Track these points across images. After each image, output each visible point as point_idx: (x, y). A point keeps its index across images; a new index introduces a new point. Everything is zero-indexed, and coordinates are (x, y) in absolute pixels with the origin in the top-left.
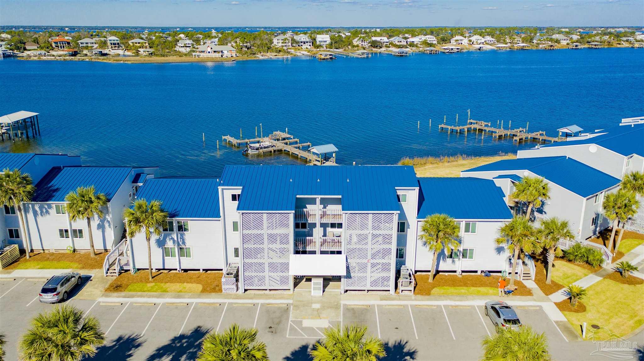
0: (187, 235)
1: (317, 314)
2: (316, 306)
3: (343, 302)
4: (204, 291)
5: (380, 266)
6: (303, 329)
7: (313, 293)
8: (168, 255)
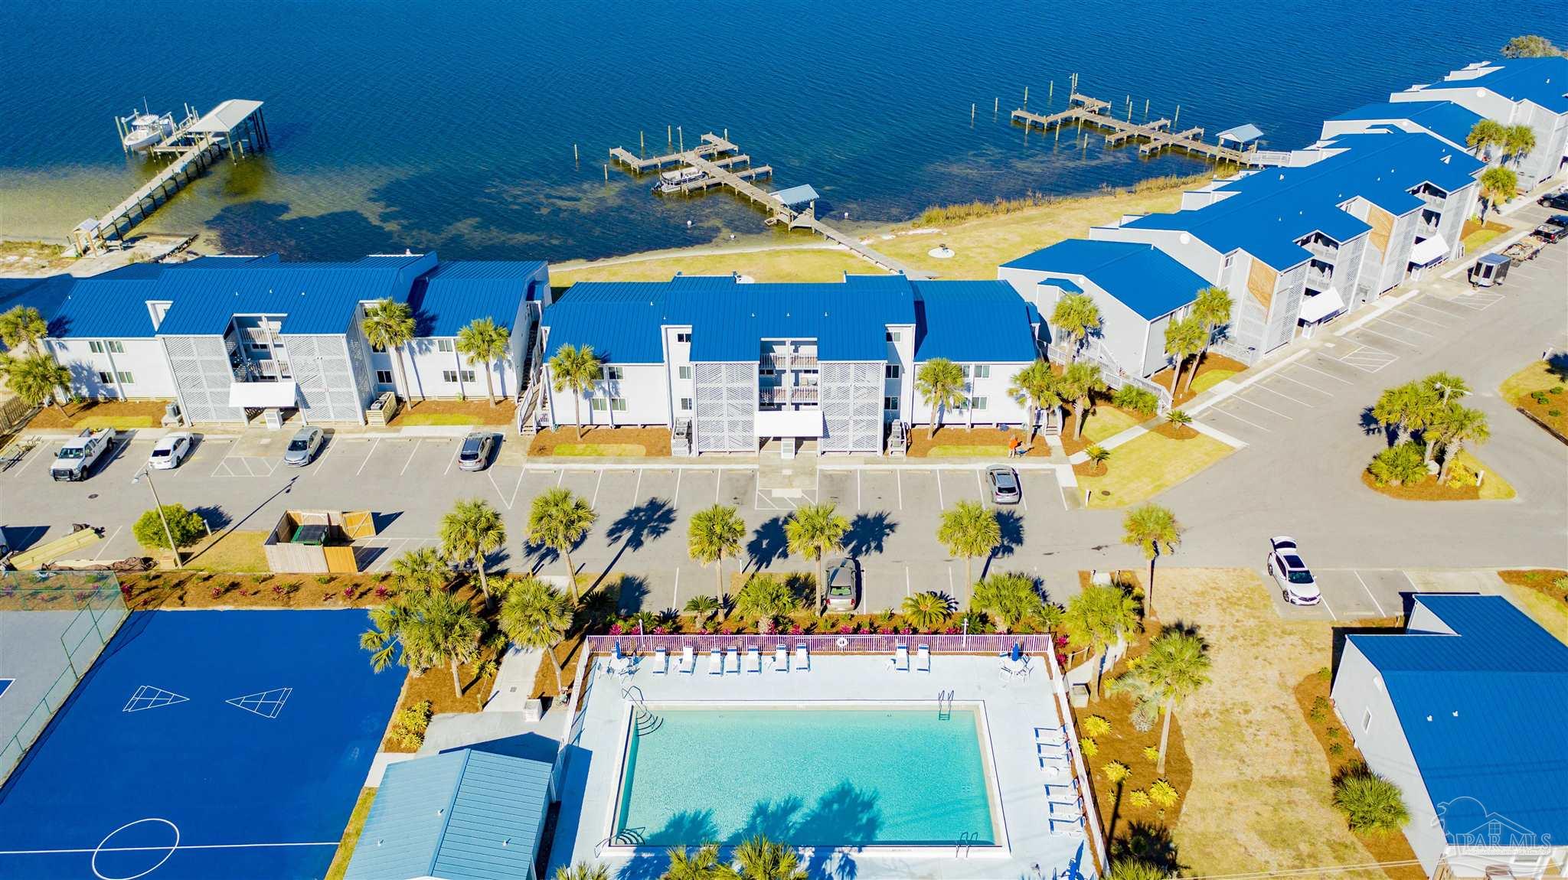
0: (622, 384)
1: (789, 482)
2: (787, 472)
3: (818, 467)
4: (649, 454)
5: (864, 424)
6: (773, 500)
7: (784, 456)
8: (596, 408)
